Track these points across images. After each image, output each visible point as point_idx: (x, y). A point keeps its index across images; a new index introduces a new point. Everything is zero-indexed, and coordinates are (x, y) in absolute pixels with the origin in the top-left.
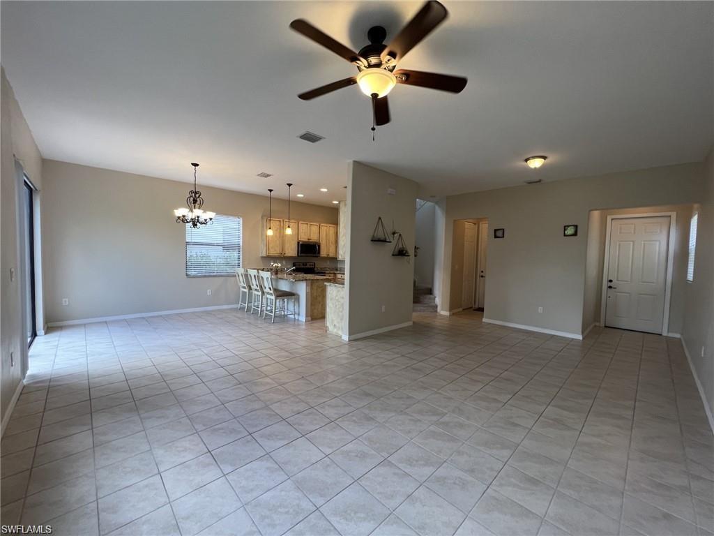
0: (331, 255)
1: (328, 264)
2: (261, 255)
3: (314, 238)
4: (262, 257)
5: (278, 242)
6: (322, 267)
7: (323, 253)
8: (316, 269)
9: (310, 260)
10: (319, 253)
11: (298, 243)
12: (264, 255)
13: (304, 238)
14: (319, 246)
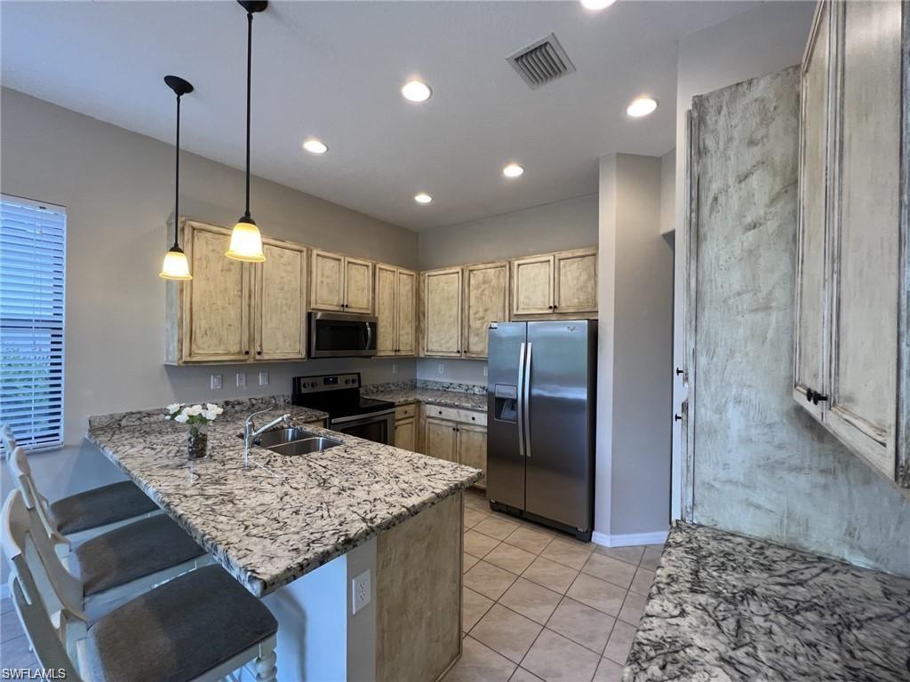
0: (406, 350)
1: (394, 375)
2: (164, 361)
3: (359, 302)
4: (167, 366)
5: (233, 313)
6: (377, 382)
7: (385, 345)
8: (362, 390)
9: (343, 367)
10: (374, 346)
11: (309, 315)
12: (173, 359)
13: (327, 300)
14: (374, 326)
